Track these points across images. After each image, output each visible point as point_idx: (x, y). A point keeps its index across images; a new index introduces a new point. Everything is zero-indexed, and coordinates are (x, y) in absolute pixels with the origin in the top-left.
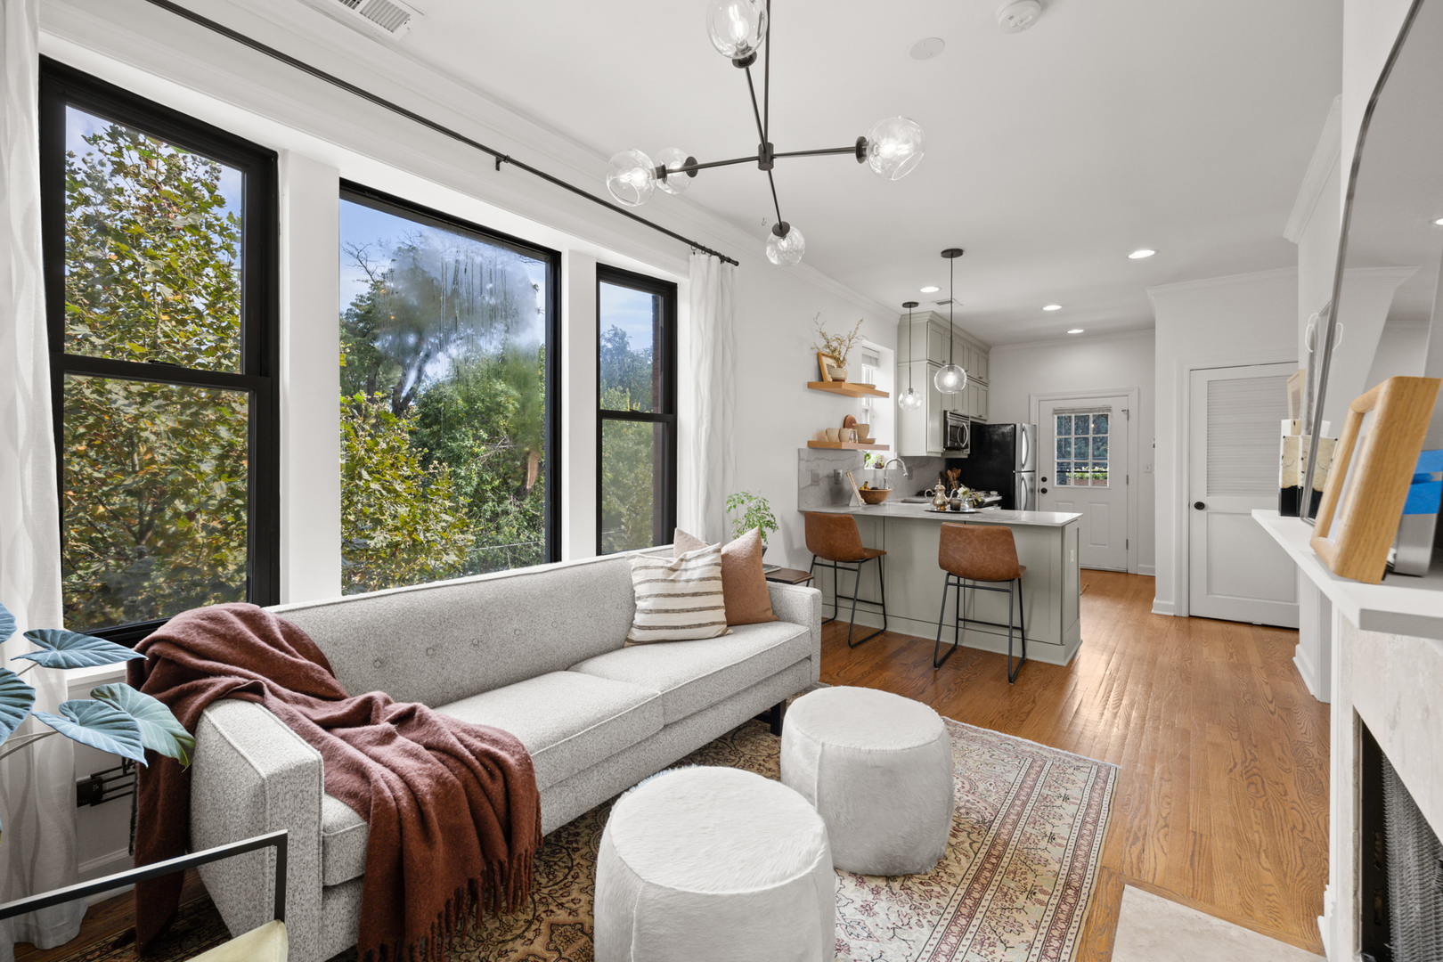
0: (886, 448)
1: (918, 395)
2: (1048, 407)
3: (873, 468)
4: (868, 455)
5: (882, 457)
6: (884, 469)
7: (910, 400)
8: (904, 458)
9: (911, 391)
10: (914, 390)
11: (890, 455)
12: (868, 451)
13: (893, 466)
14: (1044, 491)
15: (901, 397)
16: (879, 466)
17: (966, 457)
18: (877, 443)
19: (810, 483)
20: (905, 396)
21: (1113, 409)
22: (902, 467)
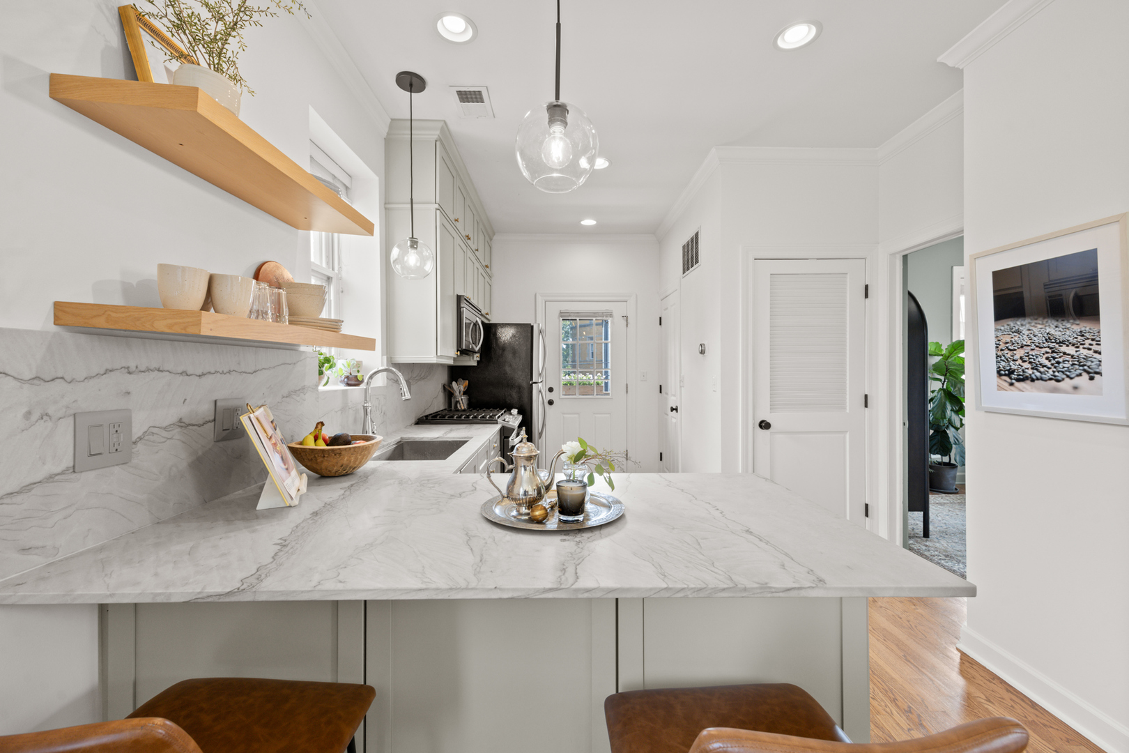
0: (367, 344)
1: (426, 253)
2: (555, 309)
3: (342, 387)
4: (327, 360)
5: (359, 365)
6: (363, 386)
7: (412, 258)
8: (399, 366)
9: (414, 243)
10: (420, 241)
11: (374, 360)
12: (325, 350)
13: (380, 381)
14: (551, 403)
15: (395, 252)
16: (353, 381)
17: (475, 364)
18: (346, 330)
19: (67, 462)
20: (404, 253)
21: (614, 314)
22: (397, 381)
